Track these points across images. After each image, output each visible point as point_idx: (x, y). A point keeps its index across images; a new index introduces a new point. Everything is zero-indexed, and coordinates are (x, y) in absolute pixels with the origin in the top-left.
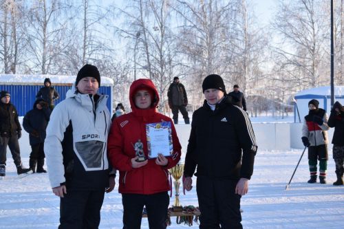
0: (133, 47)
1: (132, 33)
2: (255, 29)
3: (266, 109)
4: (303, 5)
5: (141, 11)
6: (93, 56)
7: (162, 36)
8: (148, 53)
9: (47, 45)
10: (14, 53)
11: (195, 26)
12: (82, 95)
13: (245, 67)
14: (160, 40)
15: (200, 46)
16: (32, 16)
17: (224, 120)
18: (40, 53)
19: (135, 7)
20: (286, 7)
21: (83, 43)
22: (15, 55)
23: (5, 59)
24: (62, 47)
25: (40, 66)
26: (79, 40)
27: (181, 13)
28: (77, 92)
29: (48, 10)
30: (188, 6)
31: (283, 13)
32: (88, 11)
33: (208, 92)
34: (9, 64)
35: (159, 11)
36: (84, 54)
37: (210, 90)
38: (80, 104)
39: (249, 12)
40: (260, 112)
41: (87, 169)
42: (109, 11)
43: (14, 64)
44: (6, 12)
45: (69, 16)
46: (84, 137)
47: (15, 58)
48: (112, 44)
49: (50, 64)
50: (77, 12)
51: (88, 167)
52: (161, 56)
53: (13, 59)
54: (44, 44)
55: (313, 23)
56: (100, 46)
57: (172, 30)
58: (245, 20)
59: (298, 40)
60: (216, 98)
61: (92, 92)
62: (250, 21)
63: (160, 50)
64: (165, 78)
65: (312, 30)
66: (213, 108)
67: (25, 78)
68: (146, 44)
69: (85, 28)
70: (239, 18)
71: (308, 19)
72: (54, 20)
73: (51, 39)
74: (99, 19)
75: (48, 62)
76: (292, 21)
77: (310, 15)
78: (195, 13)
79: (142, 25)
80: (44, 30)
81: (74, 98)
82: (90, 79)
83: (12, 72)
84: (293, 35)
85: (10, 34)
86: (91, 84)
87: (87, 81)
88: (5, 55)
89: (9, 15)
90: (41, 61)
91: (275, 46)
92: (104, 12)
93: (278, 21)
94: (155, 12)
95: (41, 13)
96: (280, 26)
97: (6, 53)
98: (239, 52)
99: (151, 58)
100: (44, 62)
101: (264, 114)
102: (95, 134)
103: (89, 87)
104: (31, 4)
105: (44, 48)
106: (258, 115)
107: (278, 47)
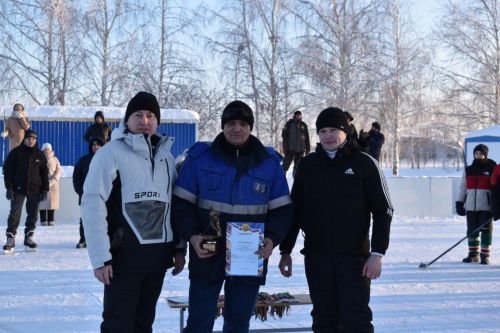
0: (232, 67)
1: (231, 46)
2: (411, 39)
3: (434, 157)
4: (482, 5)
5: (244, 15)
6: (175, 80)
7: (274, 51)
8: (253, 76)
9: (108, 64)
10: (62, 75)
11: (321, 36)
12: (135, 136)
13: (396, 94)
14: (271, 56)
15: (330, 65)
16: (89, 23)
17: (350, 171)
18: (98, 75)
19: (235, 9)
20: (455, 7)
21: (159, 62)
22: (64, 79)
23: (49, 84)
24: (130, 67)
25: (99, 94)
26: (153, 57)
27: (301, 17)
28: (127, 131)
29: (111, 14)
30: (312, 7)
31: (451, 17)
32: (167, 15)
33: (324, 132)
34: (55, 91)
35: (268, 14)
36: (161, 77)
37: (327, 129)
38: (130, 148)
39: (402, 15)
40: (425, 161)
41: (142, 242)
42: (196, 14)
43: (62, 92)
44: (51, 18)
45: (141, 22)
46: (137, 195)
47: (65, 83)
48: (202, 62)
49: (112, 91)
50: (152, 15)
51: (144, 238)
52: (272, 80)
53: (61, 84)
54: (104, 62)
55: (496, 31)
56: (186, 66)
57: (290, 43)
58: (397, 26)
59: (474, 55)
60: (335, 142)
61: (148, 132)
62: (404, 28)
63: (271, 72)
64: (280, 111)
65: (494, 41)
66: (332, 155)
67: (74, 112)
68: (250, 62)
69: (163, 39)
70: (389, 24)
71: (488, 25)
72: (120, 27)
73: (113, 55)
74: (183, 26)
75: (109, 88)
76: (464, 28)
77: (491, 19)
78: (321, 17)
79: (245, 35)
80: (105, 42)
81: (122, 139)
82: (145, 113)
83: (59, 103)
84: (465, 49)
85: (56, 48)
86: (146, 120)
87: (141, 116)
88: (49, 79)
89: (56, 22)
90: (100, 87)
91: (440, 64)
92: (190, 16)
93: (443, 29)
94: (263, 15)
95: (100, 18)
96: (446, 36)
97: (51, 76)
98: (388, 73)
99: (258, 83)
100: (104, 88)
101: (430, 165)
102: (153, 191)
103: (143, 125)
104: (86, 5)
105: (105, 68)
106: (421, 166)
107: (444, 66)
